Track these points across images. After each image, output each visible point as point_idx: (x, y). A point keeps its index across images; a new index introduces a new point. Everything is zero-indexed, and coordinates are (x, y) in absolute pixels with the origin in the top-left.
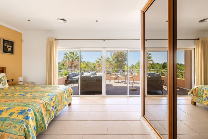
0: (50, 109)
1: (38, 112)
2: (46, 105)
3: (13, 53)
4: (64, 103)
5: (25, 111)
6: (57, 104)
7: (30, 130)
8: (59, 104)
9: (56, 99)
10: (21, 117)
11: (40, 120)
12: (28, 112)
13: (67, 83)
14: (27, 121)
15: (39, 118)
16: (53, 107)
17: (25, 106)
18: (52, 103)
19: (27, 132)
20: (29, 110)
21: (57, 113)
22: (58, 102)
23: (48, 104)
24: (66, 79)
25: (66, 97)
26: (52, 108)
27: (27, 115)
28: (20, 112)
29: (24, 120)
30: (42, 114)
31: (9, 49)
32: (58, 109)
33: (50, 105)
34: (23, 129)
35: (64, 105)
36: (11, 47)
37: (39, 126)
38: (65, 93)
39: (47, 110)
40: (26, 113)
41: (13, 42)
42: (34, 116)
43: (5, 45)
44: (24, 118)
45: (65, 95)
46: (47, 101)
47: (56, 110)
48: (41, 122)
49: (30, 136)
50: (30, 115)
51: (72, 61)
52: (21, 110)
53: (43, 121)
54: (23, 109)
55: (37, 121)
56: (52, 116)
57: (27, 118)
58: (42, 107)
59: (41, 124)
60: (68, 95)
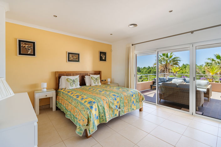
0: (113, 107)
1: (101, 106)
2: (109, 103)
3: (105, 61)
4: (131, 106)
5: (92, 102)
6: (122, 105)
7: (91, 117)
8: (124, 106)
9: (120, 100)
10: (88, 106)
11: (102, 113)
12: (93, 104)
13: (152, 88)
14: (91, 109)
15: (101, 111)
16: (117, 106)
17: (94, 99)
18: (115, 102)
19: (89, 117)
20: (94, 102)
21: (122, 113)
22: (123, 103)
23: (111, 102)
24: (152, 84)
25: (135, 102)
26: (115, 107)
27: (92, 105)
28: (89, 102)
29: (90, 108)
30: (104, 108)
31: (104, 58)
32: (123, 110)
33: (113, 104)
34: (87, 114)
35: (131, 108)
36: (104, 56)
37: (101, 117)
38: (133, 97)
39: (109, 107)
40: (92, 104)
41: (106, 53)
42: (97, 108)
43: (101, 56)
44: (89, 107)
45: (132, 99)
46: (110, 100)
47: (120, 110)
48: (103, 115)
49: (91, 121)
50: (94, 106)
51: (166, 65)
52: (90, 101)
53: (105, 115)
54: (91, 101)
55: (99, 112)
56: (116, 114)
57: (92, 107)
58: (105, 104)
59: (103, 116)
60: (138, 100)
